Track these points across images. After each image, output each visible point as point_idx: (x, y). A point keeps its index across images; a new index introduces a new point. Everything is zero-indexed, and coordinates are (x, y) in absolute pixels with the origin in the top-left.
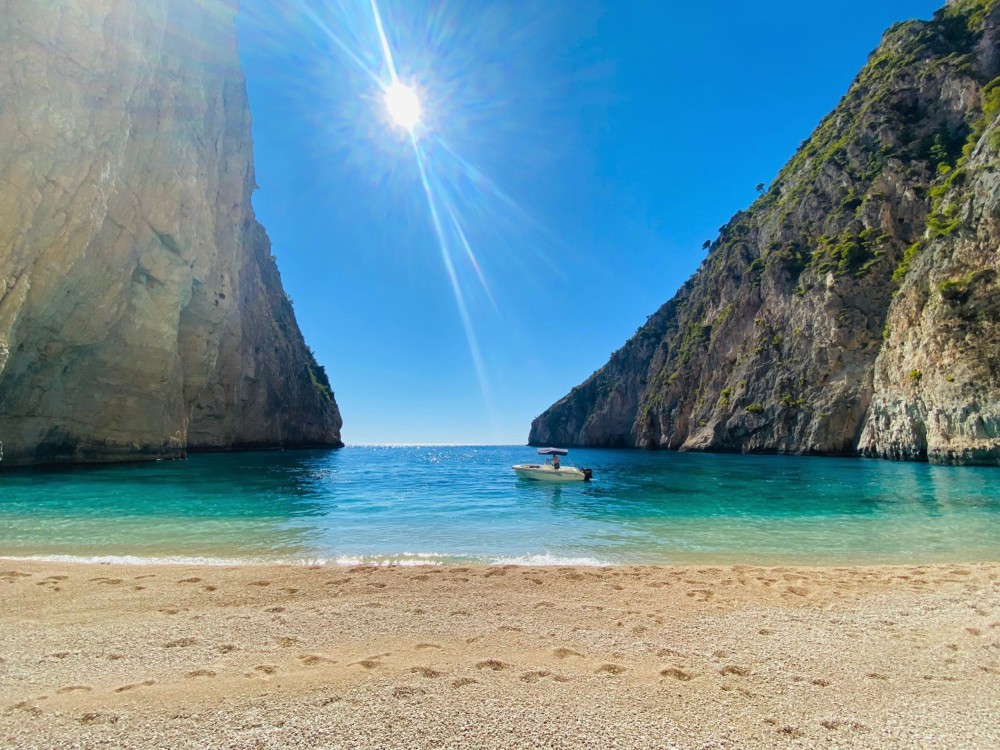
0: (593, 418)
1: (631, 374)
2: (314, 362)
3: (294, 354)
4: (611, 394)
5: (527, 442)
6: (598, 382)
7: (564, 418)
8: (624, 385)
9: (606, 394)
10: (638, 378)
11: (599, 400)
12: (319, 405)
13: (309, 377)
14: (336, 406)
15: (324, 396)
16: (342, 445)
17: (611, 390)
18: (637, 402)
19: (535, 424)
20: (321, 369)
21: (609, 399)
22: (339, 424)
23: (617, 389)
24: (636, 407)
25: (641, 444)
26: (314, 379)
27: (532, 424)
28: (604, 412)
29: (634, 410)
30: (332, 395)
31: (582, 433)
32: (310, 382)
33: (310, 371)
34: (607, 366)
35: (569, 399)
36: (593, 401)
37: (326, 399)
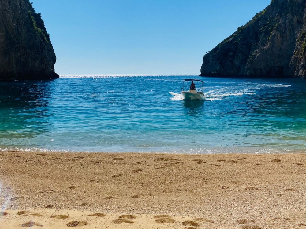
0: (256, 53)
1: (289, 15)
2: (33, 10)
3: (20, 5)
4: (272, 33)
5: (200, 73)
6: (261, 23)
7: (231, 54)
8: (283, 25)
9: (267, 33)
10: (295, 19)
11: (261, 37)
12: (40, 45)
13: (32, 23)
14: (51, 45)
15: (42, 38)
16: (57, 76)
17: (272, 29)
18: (294, 39)
19: (206, 58)
20: (39, 16)
21: (270, 37)
22: (54, 59)
23: (278, 29)
24: (294, 43)
25: (300, 74)
26: (35, 24)
27: (204, 58)
28: (266, 48)
29: (292, 46)
30: (48, 36)
31: (248, 65)
32: (33, 27)
33: (32, 17)
34: (267, 9)
35: (235, 36)
36: (257, 38)
37: (44, 40)
